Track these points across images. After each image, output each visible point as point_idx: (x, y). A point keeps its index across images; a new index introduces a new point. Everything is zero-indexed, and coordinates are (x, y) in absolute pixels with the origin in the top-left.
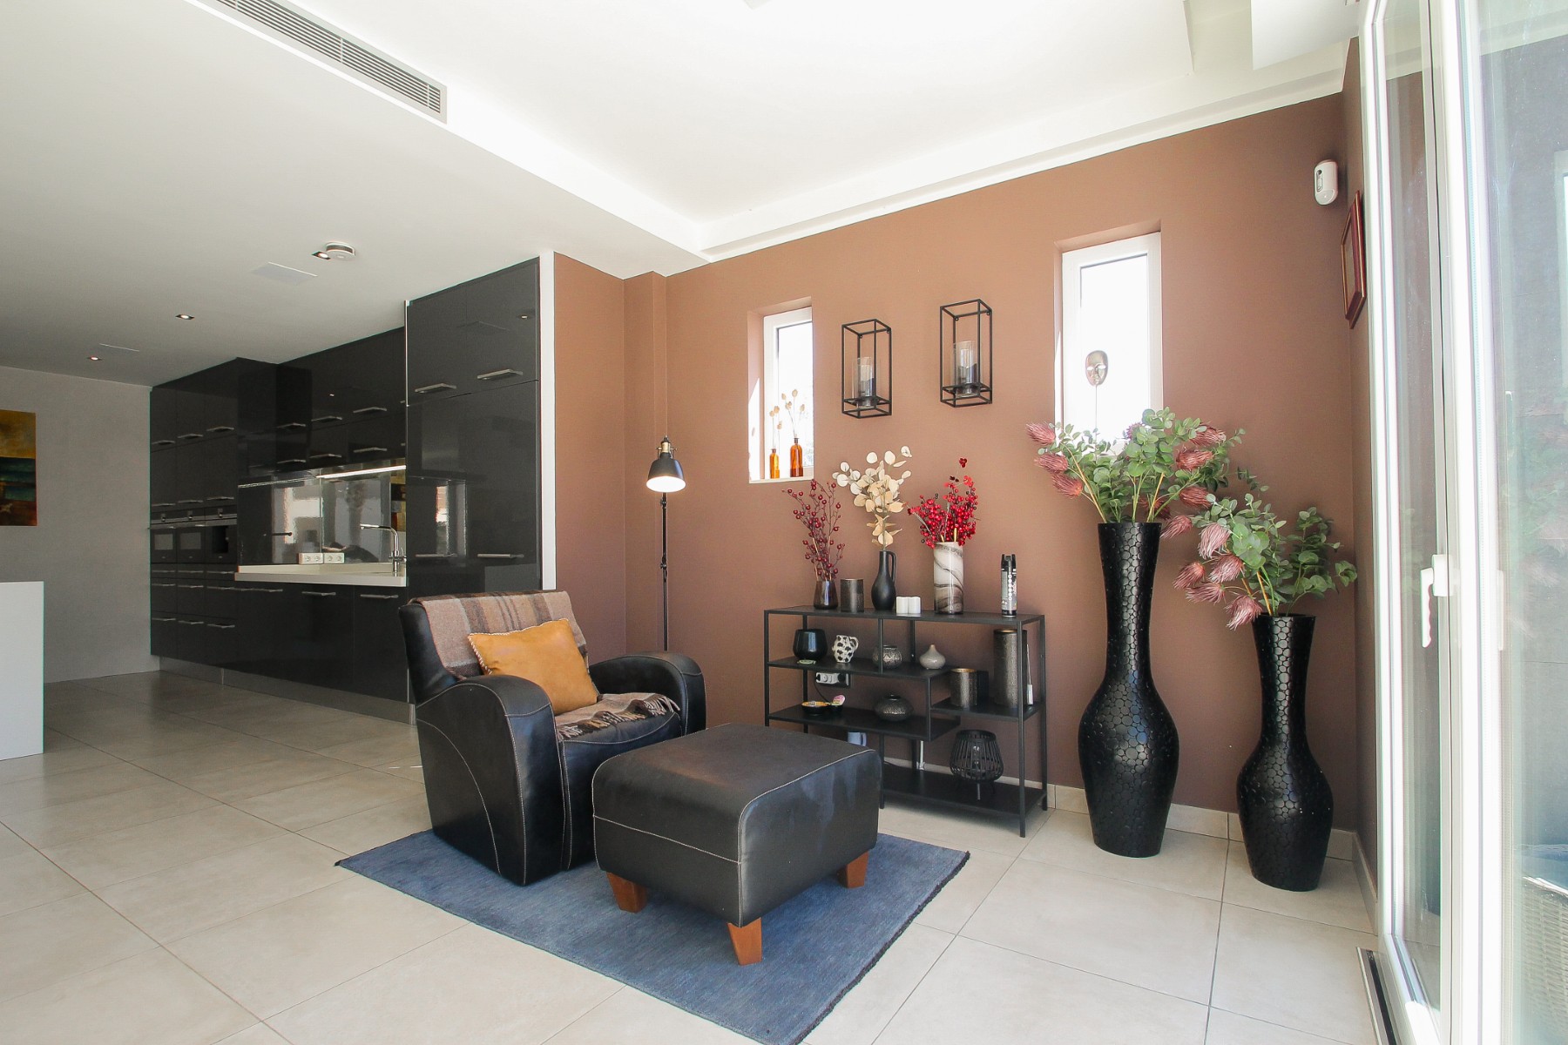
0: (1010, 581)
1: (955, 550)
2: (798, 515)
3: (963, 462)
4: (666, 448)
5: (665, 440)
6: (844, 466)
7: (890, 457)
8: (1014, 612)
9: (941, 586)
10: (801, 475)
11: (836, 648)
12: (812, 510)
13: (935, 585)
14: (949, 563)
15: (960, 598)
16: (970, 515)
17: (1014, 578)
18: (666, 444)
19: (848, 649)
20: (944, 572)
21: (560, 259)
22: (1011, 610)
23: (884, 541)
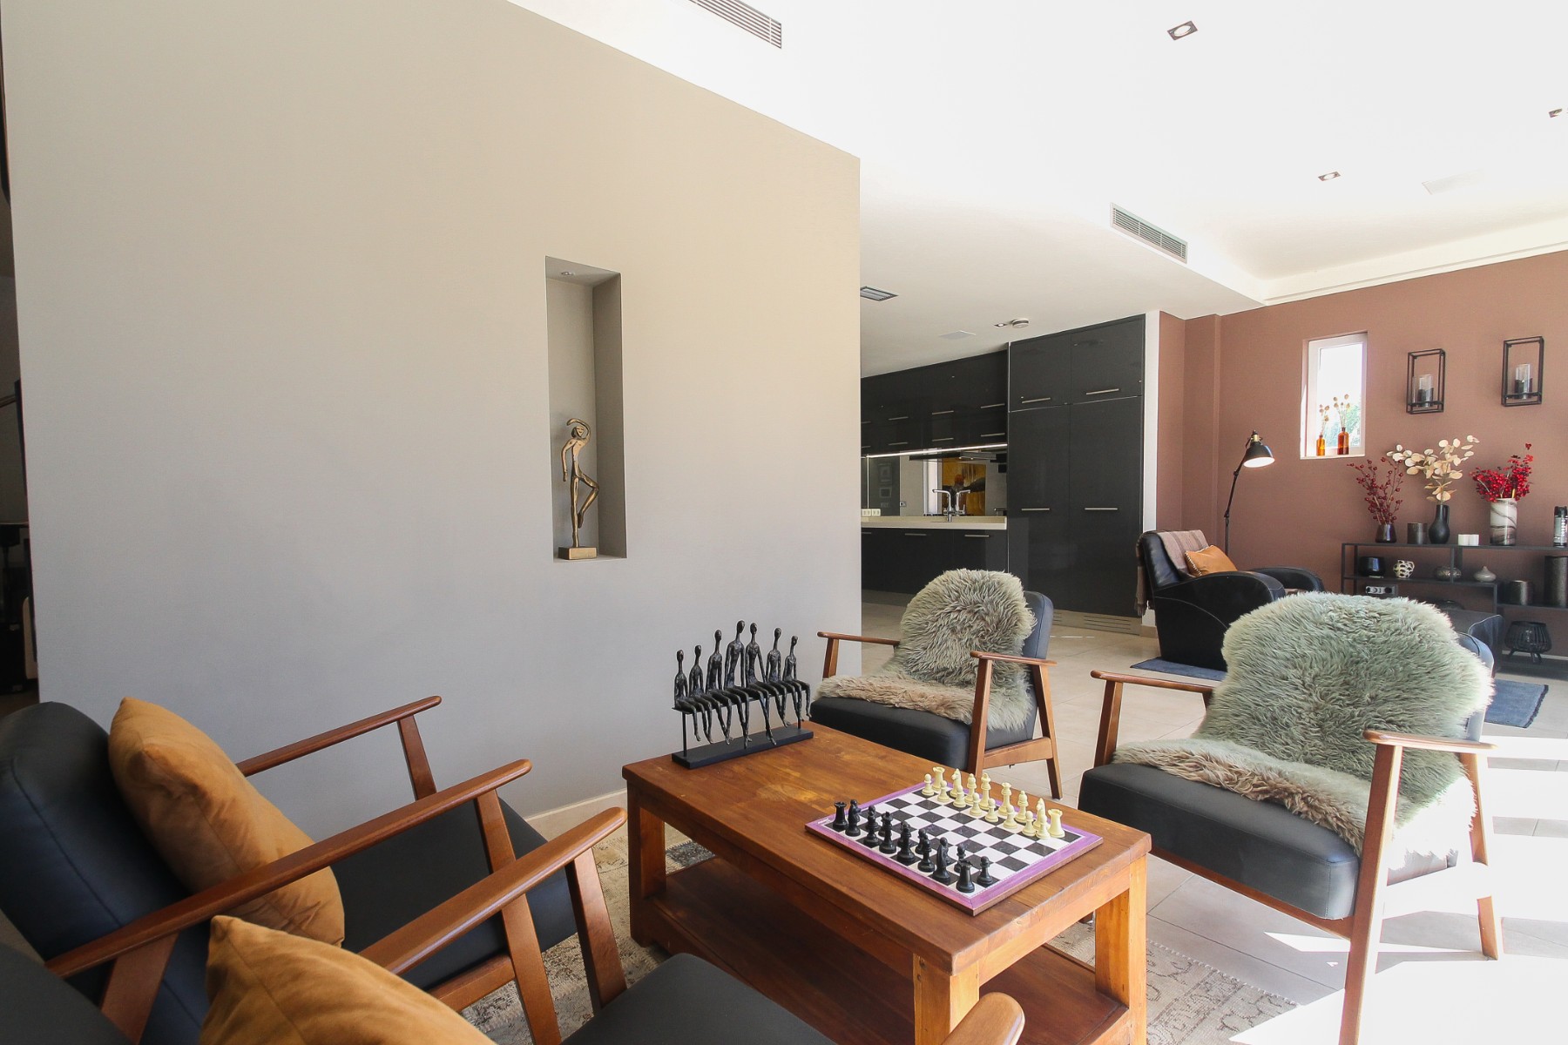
0: (1563, 524)
1: (1512, 504)
2: (1361, 481)
3: (1528, 446)
4: (1256, 438)
5: (1254, 433)
6: (1399, 448)
7: (1456, 443)
8: (1565, 545)
9: (1499, 527)
10: (1347, 453)
11: (1399, 568)
12: (1371, 478)
13: (1492, 527)
14: (1506, 513)
15: (1513, 535)
16: (1524, 480)
17: (1566, 522)
18: (1256, 436)
19: (1409, 569)
20: (1502, 518)
21: (1164, 316)
22: (1562, 542)
23: (1442, 497)
